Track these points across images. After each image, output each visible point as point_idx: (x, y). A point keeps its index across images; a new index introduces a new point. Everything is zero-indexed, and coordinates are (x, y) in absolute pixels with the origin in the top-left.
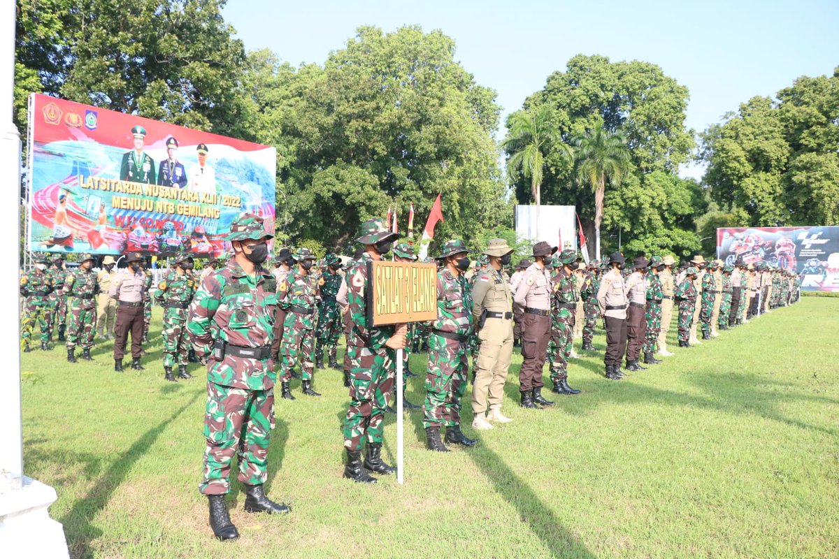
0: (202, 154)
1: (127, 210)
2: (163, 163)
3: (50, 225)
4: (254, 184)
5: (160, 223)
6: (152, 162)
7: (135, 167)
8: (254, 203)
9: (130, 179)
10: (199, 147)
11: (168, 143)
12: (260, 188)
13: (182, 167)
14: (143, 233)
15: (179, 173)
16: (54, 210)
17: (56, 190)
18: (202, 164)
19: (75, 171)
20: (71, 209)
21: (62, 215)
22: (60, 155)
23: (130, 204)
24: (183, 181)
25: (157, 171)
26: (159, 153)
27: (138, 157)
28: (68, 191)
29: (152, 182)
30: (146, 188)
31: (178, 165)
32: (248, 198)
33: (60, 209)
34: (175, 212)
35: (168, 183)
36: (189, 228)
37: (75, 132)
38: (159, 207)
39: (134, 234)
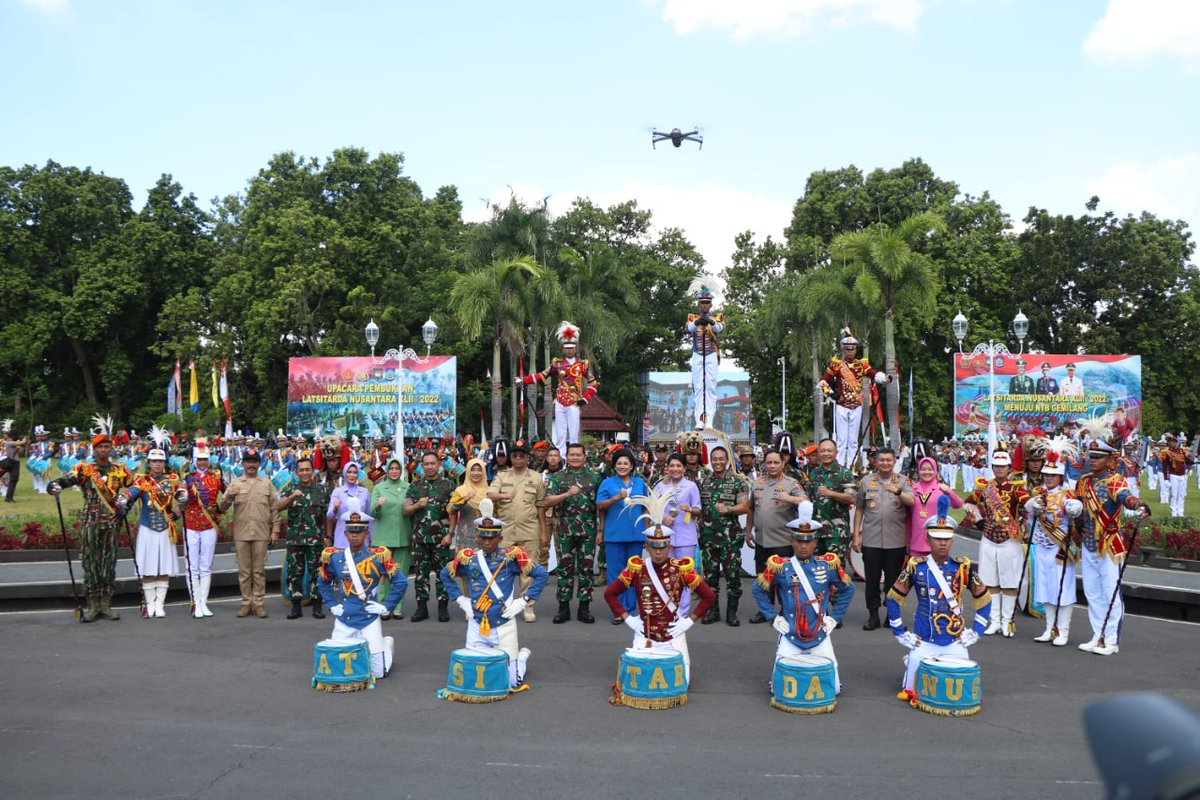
0: (1071, 370)
1: (1015, 412)
2: (1039, 380)
3: (966, 424)
4: (1120, 386)
5: (1039, 418)
6: (1031, 380)
7: (1019, 385)
8: (1120, 398)
9: (1017, 393)
10: (1068, 366)
11: (1043, 367)
12: (1124, 387)
13: (1054, 381)
14: (1027, 425)
15: (1052, 385)
16: (968, 415)
17: (969, 404)
18: (1071, 377)
19: (980, 392)
20: (978, 413)
21: (973, 418)
22: (971, 385)
23: (1017, 408)
24: (1056, 390)
25: (1035, 385)
26: (1036, 374)
27: (1021, 379)
28: (976, 404)
29: (1032, 393)
30: (1029, 397)
31: (1051, 380)
32: (1113, 395)
33: (972, 414)
34: (1051, 410)
35: (1044, 393)
36: (1062, 419)
37: (978, 370)
38: (1037, 408)
39: (1020, 426)
